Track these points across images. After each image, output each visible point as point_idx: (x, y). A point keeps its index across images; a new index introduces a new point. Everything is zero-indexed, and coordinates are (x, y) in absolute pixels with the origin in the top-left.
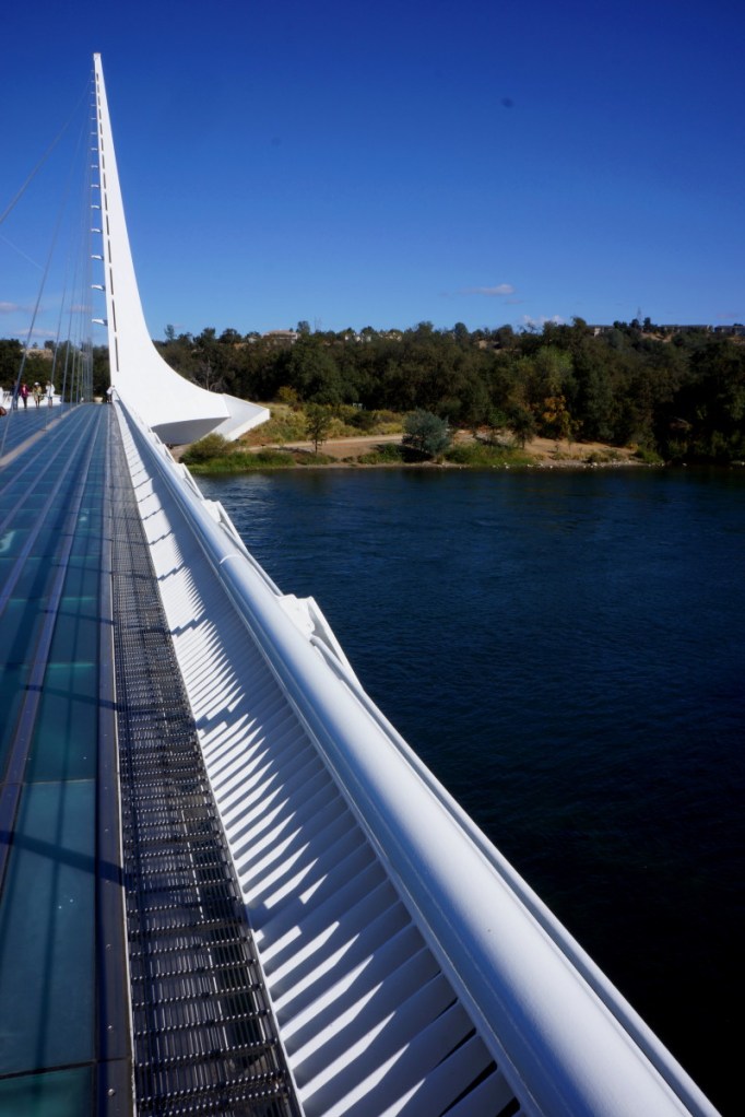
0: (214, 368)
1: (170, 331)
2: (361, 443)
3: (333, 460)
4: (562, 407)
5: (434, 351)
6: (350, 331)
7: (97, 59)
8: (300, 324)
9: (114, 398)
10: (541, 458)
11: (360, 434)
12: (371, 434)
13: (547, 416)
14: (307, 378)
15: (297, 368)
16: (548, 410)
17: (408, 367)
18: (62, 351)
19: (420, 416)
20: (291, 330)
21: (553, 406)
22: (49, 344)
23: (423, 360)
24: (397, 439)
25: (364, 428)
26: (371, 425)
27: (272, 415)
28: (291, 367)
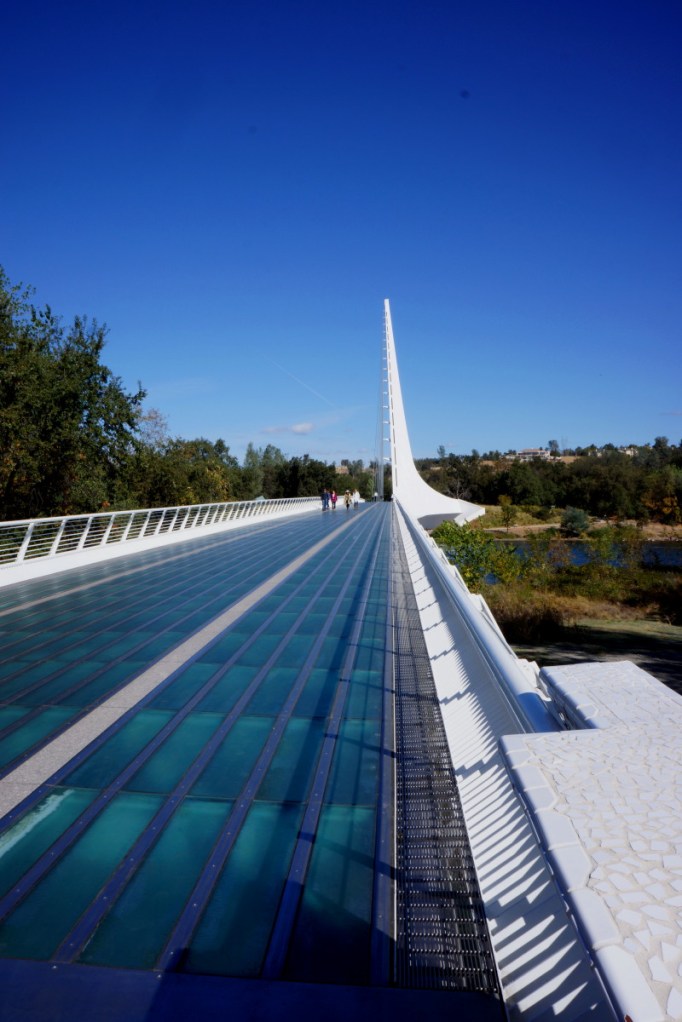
0: (462, 483)
1: (442, 451)
2: (538, 527)
3: (518, 536)
4: (675, 504)
5: (603, 470)
6: (593, 447)
7: (387, 302)
8: (551, 443)
9: (394, 501)
10: (651, 535)
11: (540, 523)
12: (547, 523)
13: (665, 510)
14: (519, 489)
15: (513, 483)
16: (666, 506)
17: (585, 480)
18: (354, 468)
19: (570, 511)
20: (541, 449)
21: (669, 504)
22: (345, 463)
23: (596, 475)
24: (558, 526)
25: (543, 519)
26: (549, 517)
27: (487, 512)
28: (509, 482)
